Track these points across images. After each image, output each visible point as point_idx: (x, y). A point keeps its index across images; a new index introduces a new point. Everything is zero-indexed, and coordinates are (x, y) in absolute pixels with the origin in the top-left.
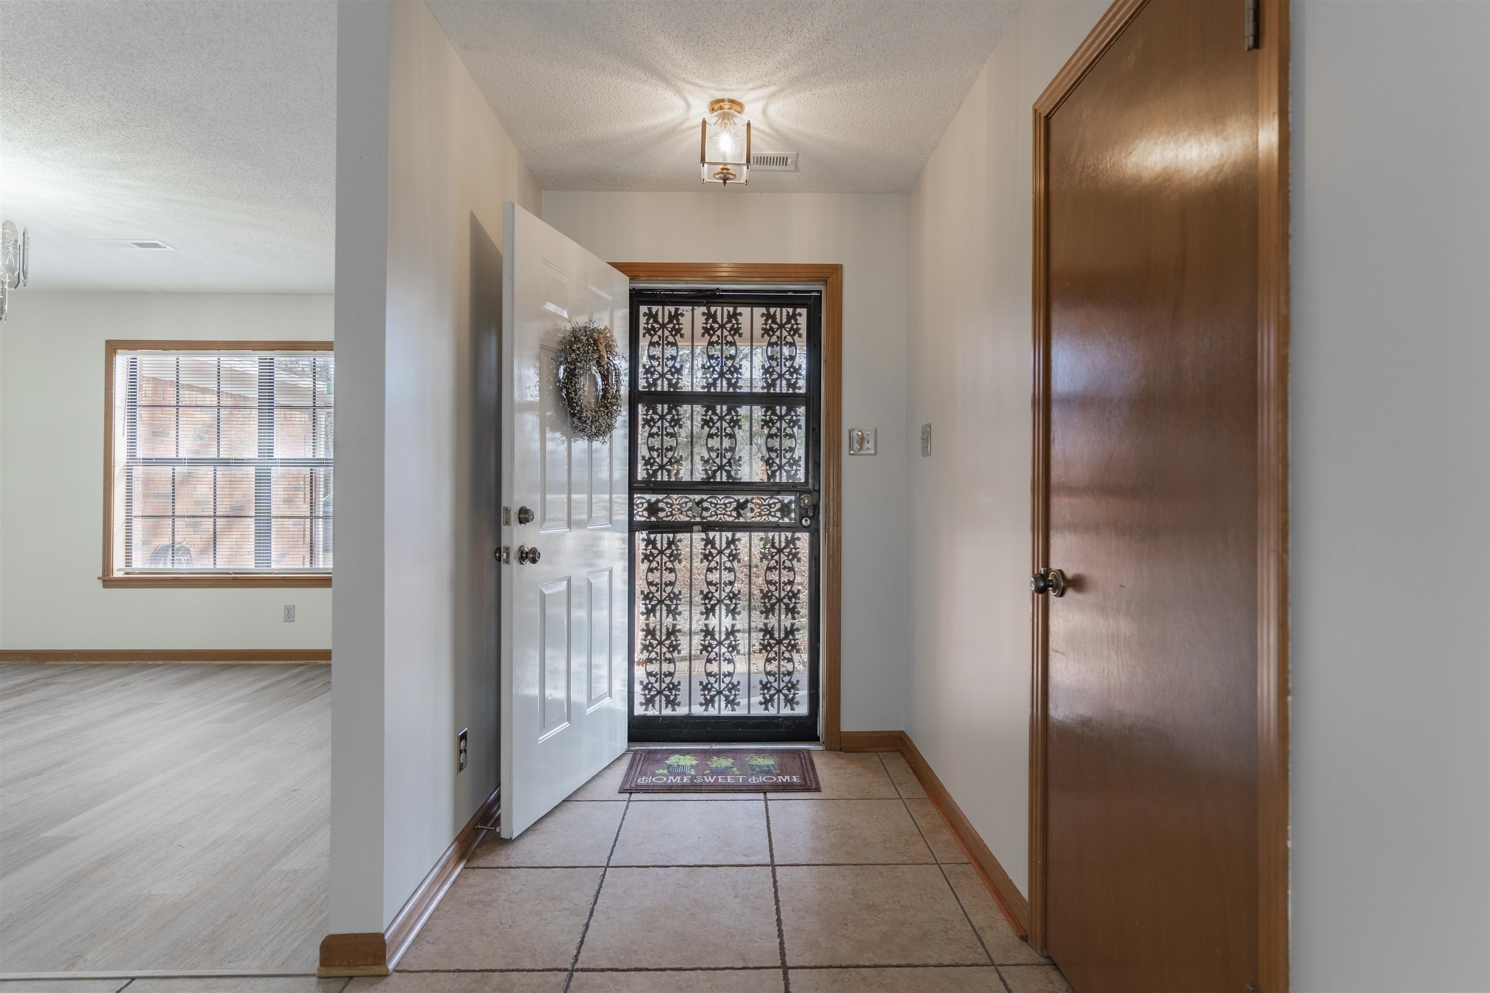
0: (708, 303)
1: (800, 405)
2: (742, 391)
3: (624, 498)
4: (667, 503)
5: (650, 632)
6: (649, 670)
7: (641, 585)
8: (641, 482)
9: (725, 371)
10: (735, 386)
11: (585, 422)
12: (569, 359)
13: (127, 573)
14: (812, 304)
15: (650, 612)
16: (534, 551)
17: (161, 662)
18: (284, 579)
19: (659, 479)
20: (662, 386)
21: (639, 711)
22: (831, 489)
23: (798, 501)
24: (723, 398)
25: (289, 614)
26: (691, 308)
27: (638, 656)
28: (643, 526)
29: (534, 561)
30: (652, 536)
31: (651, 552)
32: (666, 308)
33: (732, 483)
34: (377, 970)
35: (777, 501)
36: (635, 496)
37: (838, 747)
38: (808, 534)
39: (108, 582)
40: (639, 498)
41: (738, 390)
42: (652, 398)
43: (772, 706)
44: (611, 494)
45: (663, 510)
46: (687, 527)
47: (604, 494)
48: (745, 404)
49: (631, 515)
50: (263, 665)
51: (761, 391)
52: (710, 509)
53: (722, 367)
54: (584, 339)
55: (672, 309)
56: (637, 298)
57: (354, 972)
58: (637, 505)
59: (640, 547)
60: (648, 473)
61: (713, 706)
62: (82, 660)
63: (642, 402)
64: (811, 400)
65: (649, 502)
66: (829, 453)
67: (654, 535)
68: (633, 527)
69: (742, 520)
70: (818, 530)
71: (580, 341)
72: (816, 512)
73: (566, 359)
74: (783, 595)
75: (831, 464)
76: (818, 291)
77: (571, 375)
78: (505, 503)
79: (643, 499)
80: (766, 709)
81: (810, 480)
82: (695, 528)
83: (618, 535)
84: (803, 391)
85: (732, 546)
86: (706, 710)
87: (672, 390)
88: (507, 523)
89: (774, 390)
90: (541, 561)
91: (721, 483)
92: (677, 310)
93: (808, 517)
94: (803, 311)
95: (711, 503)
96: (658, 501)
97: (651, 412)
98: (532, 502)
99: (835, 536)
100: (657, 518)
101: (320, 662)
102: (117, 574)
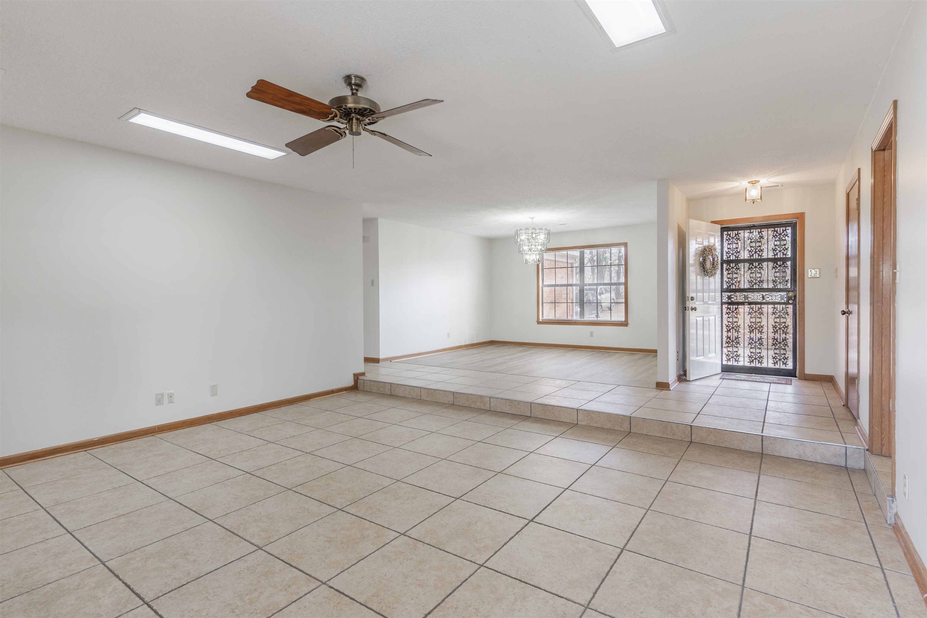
0: (749, 229)
1: (788, 261)
2: (763, 257)
3: (719, 295)
4: (735, 296)
5: (728, 337)
6: (728, 350)
7: (725, 322)
8: (725, 289)
9: (757, 251)
10: (761, 256)
11: (708, 273)
12: (704, 256)
13: (542, 320)
14: (793, 226)
15: (728, 331)
16: (695, 308)
17: (554, 348)
18: (590, 323)
19: (732, 288)
20: (733, 258)
21: (725, 363)
22: (800, 290)
23: (787, 295)
24: (756, 260)
25: (592, 334)
26: (743, 231)
27: (724, 345)
28: (725, 303)
29: (695, 310)
30: (729, 307)
31: (729, 312)
32: (734, 232)
33: (760, 289)
34: (668, 389)
35: (779, 294)
36: (723, 293)
37: (804, 378)
38: (792, 306)
39: (539, 322)
40: (724, 294)
41: (762, 257)
42: (729, 262)
43: (777, 365)
44: (715, 293)
45: (733, 298)
46: (743, 304)
47: (713, 293)
48: (765, 262)
49: (722, 300)
50: (584, 350)
51: (772, 257)
52: (751, 298)
53: (756, 250)
54: (708, 250)
55: (736, 232)
56: (723, 229)
57: (663, 389)
58: (724, 296)
59: (725, 310)
60: (727, 286)
61: (753, 363)
62: (532, 346)
63: (725, 263)
64: (794, 259)
65: (728, 295)
66: (799, 277)
67: (730, 306)
68: (722, 303)
69: (764, 301)
70: (796, 305)
71: (707, 251)
72: (796, 298)
73: (703, 256)
74: (781, 327)
75: (800, 281)
76: (796, 221)
77: (704, 260)
78: (687, 295)
79: (726, 294)
80: (775, 365)
81: (793, 287)
82: (746, 304)
83: (717, 306)
84: (789, 256)
85: (760, 310)
86: (750, 364)
87: (736, 259)
88: (688, 300)
89: (777, 256)
90: (697, 310)
91: (756, 289)
92: (738, 232)
93: (792, 300)
94: (790, 228)
95: (752, 295)
96: (731, 295)
97: (728, 266)
98: (694, 295)
99: (802, 306)
100: (731, 300)
101: (602, 350)
102: (541, 320)
